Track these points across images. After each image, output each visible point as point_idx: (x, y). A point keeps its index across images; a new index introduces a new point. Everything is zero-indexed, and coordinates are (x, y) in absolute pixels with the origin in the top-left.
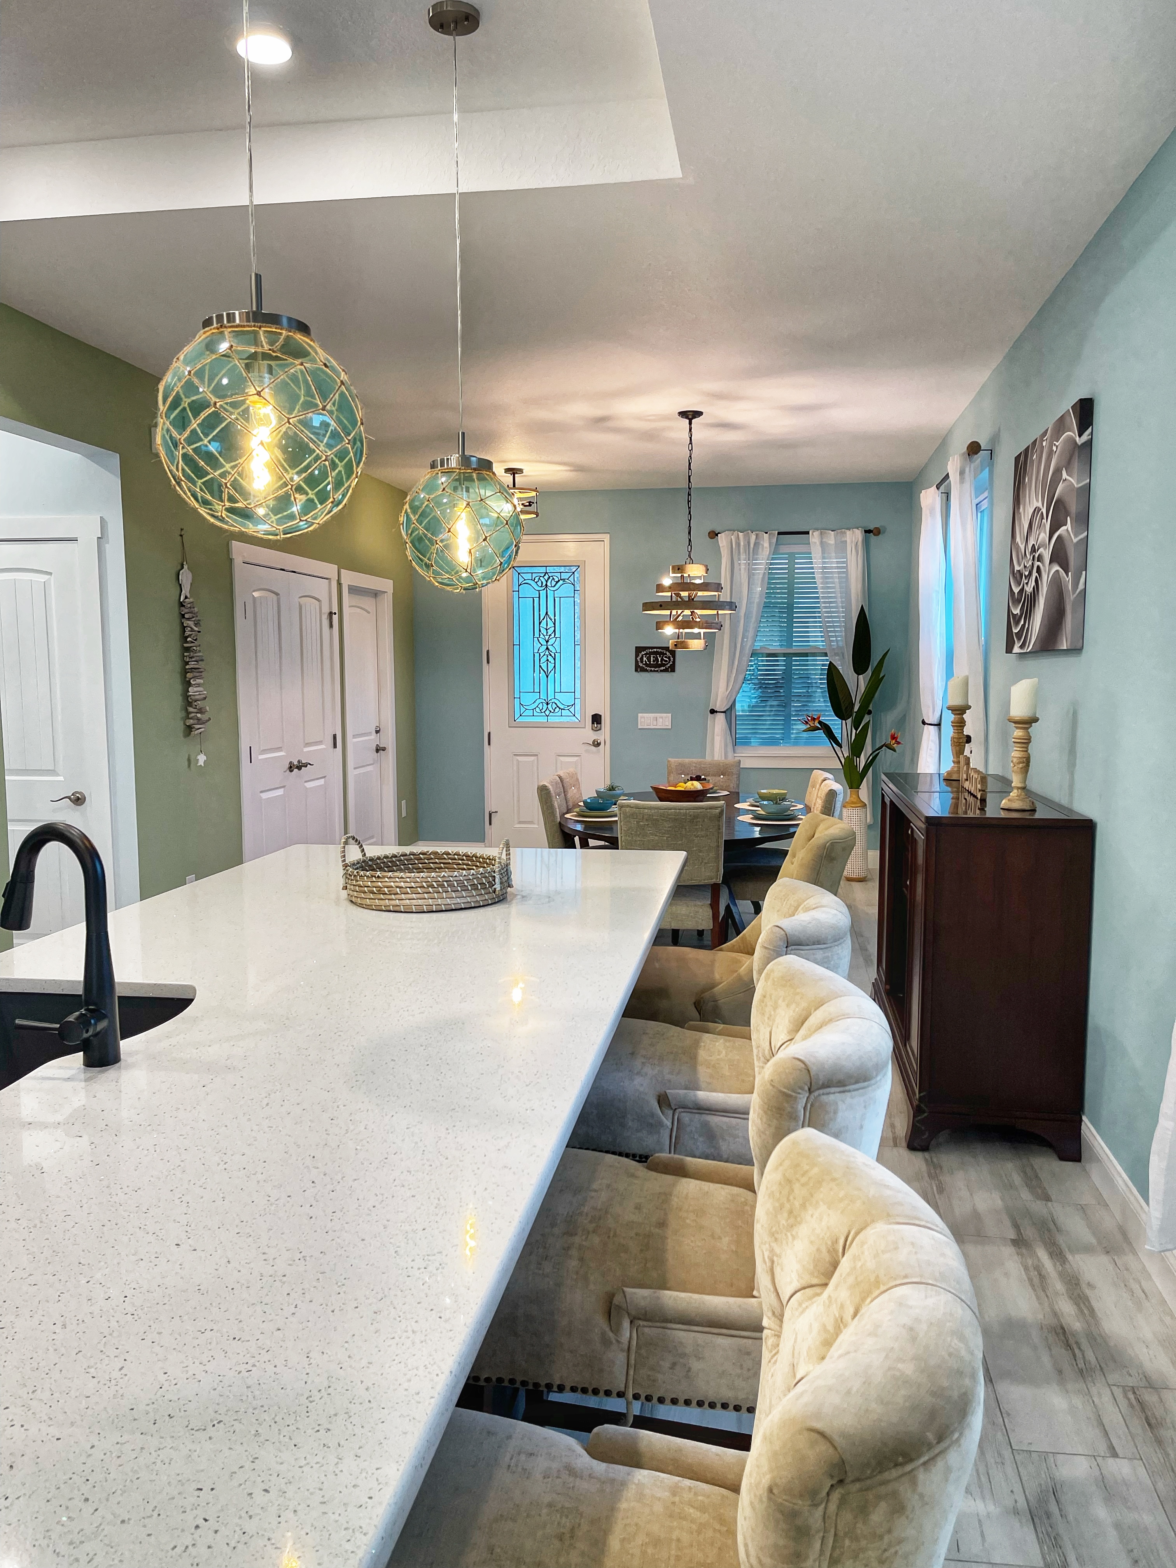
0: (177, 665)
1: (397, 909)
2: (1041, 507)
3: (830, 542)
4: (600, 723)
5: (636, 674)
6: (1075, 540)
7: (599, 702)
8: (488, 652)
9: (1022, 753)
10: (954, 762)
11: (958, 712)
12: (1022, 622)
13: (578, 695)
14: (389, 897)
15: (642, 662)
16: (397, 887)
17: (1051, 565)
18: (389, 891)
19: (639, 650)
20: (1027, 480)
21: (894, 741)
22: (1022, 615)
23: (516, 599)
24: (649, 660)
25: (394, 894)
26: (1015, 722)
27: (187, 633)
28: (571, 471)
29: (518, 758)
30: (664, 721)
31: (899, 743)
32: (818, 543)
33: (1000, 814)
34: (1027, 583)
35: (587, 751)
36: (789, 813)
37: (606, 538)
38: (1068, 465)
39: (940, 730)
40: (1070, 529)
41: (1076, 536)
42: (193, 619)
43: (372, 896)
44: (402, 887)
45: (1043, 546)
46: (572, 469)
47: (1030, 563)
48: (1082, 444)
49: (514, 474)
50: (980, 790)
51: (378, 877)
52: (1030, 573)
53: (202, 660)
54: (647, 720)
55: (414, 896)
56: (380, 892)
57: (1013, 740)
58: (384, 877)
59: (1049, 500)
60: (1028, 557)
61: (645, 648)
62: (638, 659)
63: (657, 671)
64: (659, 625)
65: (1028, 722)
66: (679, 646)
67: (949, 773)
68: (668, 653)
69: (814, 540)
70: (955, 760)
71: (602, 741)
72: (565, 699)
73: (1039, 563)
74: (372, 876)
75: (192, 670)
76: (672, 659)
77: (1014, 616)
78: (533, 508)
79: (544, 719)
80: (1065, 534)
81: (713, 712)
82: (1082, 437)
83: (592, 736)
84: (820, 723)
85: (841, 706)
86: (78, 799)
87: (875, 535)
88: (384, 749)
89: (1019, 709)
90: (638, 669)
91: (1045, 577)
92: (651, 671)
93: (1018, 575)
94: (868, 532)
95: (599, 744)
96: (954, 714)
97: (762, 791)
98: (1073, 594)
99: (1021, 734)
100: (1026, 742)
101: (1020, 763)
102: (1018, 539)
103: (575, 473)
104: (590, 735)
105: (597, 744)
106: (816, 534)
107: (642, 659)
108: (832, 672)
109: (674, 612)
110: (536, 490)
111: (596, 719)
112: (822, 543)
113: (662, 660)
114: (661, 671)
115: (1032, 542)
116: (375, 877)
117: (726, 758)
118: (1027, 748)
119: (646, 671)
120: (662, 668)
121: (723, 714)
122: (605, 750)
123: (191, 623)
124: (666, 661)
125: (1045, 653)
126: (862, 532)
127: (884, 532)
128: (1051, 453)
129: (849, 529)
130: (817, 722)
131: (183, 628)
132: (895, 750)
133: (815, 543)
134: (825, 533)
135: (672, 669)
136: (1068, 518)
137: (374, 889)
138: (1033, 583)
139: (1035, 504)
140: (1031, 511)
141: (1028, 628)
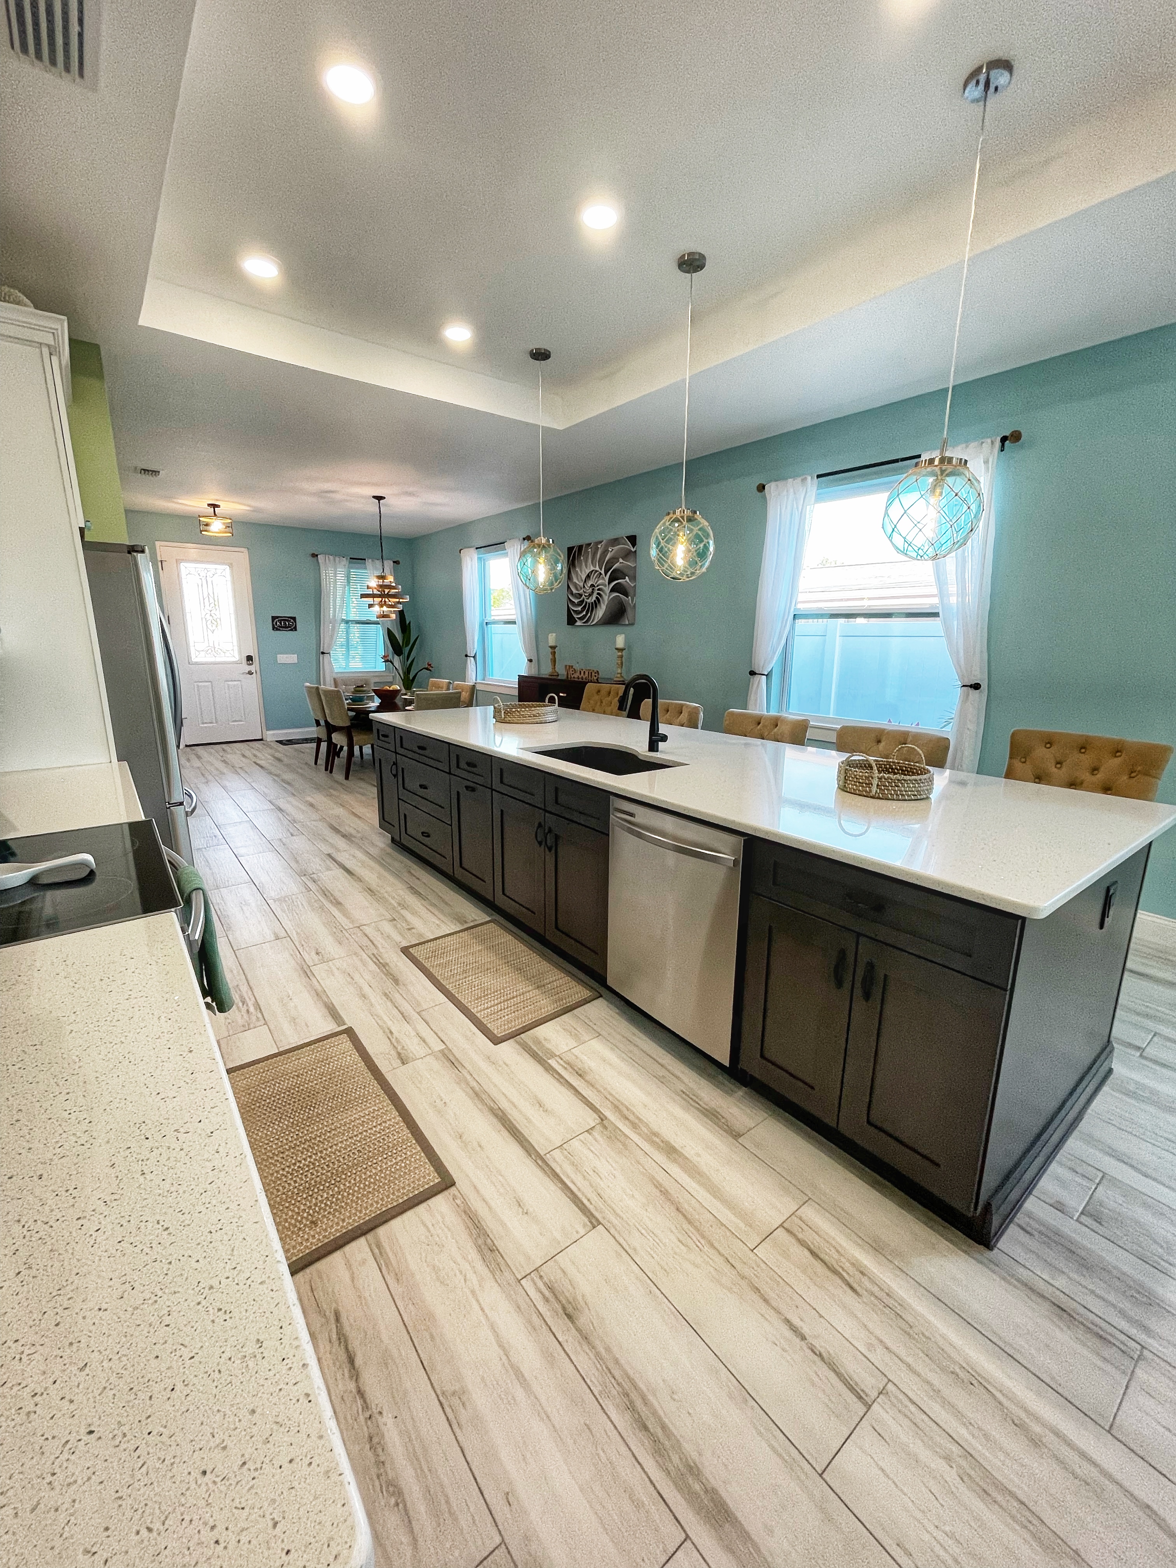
2: (598, 570)
4: (252, 661)
5: (274, 632)
6: (633, 586)
7: (251, 649)
9: (621, 661)
12: (584, 613)
13: (235, 645)
15: (276, 625)
17: (612, 593)
19: (274, 618)
20: (582, 558)
21: (429, 666)
22: (582, 611)
24: (280, 623)
26: (618, 650)
29: (198, 683)
30: (293, 658)
31: (432, 667)
32: (371, 566)
34: (587, 599)
35: (244, 677)
37: (247, 550)
38: (624, 558)
39: (475, 659)
40: (628, 581)
41: (634, 583)
45: (601, 585)
47: (590, 591)
48: (634, 551)
49: (214, 508)
52: (591, 595)
54: (282, 658)
59: (606, 569)
60: (588, 589)
61: (278, 617)
62: (274, 623)
63: (286, 630)
65: (622, 650)
68: (292, 620)
69: (368, 564)
71: (253, 671)
72: (228, 647)
73: (599, 592)
76: (294, 623)
77: (575, 611)
78: (230, 531)
79: (215, 659)
80: (624, 583)
81: (322, 654)
82: (633, 548)
83: (247, 668)
84: (388, 659)
87: (397, 564)
89: (620, 645)
90: (274, 629)
91: (605, 597)
92: (282, 630)
93: (578, 596)
94: (394, 562)
95: (252, 673)
98: (633, 604)
99: (620, 654)
100: (622, 657)
102: (576, 581)
104: (245, 668)
105: (250, 673)
106: (370, 560)
107: (276, 623)
108: (390, 633)
110: (231, 520)
111: (249, 658)
112: (373, 566)
113: (289, 624)
114: (288, 630)
115: (590, 583)
119: (279, 630)
121: (328, 655)
122: (256, 676)
124: (291, 625)
125: (606, 626)
127: (400, 563)
128: (606, 551)
132: (430, 671)
134: (374, 561)
135: (295, 629)
136: (626, 577)
138: (594, 599)
139: (592, 568)
140: (588, 571)
141: (590, 617)
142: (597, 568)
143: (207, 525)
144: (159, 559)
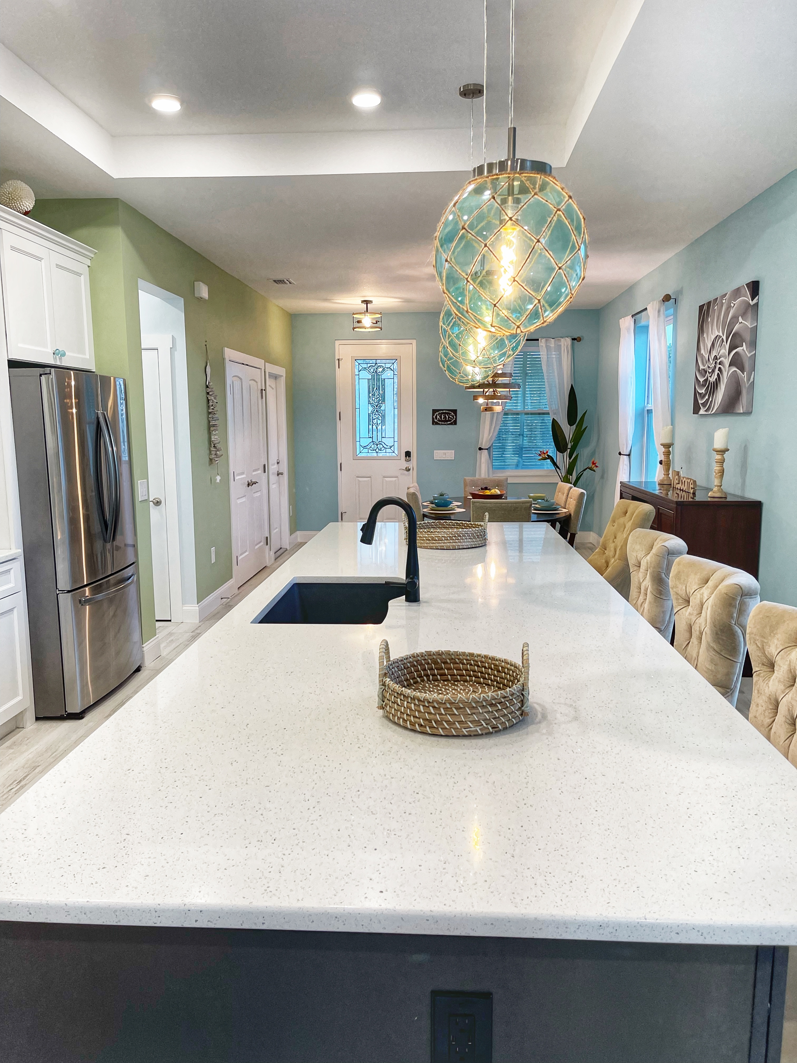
0: (205, 422)
1: (442, 548)
2: (722, 335)
3: (551, 346)
4: (410, 457)
5: (434, 426)
6: (749, 355)
7: (410, 444)
8: (340, 413)
9: (720, 468)
10: (664, 474)
11: (667, 447)
12: (707, 397)
13: (396, 439)
14: (438, 542)
15: (436, 419)
16: (442, 537)
17: (731, 367)
18: (438, 539)
19: (434, 411)
20: (709, 320)
21: (594, 465)
22: (706, 394)
23: (357, 381)
24: (441, 417)
25: (441, 540)
26: (716, 451)
27: (211, 404)
28: (402, 302)
29: (359, 478)
30: (449, 454)
31: (597, 467)
32: (544, 346)
33: (708, 499)
34: (710, 377)
35: (401, 474)
36: (554, 506)
37: (414, 342)
38: (744, 315)
39: (629, 458)
40: (745, 349)
41: (750, 352)
42: (213, 395)
43: (428, 542)
44: (445, 537)
45: (723, 357)
46: (403, 301)
47: (713, 365)
48: (754, 305)
49: (367, 304)
50: (692, 488)
51: (432, 532)
52: (713, 371)
53: (218, 420)
54: (439, 454)
55: (451, 541)
56: (433, 540)
57: (716, 461)
58: (435, 532)
59: (728, 333)
60: (712, 362)
61: (438, 410)
62: (434, 417)
63: (446, 424)
64: (475, 398)
65: (723, 452)
66: (487, 410)
67: (662, 481)
68: (452, 413)
69: (542, 344)
70: (665, 473)
71: (411, 467)
72: (389, 442)
73: (720, 366)
74: (428, 532)
75: (214, 426)
76: (455, 417)
77: (700, 394)
78: (379, 324)
79: (375, 455)
80: (741, 352)
81: (480, 449)
82: (753, 301)
83: (405, 465)
84: (548, 455)
85: (560, 445)
86: (158, 502)
87: (578, 341)
88: (282, 474)
89: (719, 443)
90: (434, 423)
91: (725, 374)
92: (442, 424)
93: (703, 372)
94: (574, 339)
95: (409, 470)
96: (665, 448)
97: (531, 495)
98: (748, 383)
99: (720, 457)
100: (722, 462)
101: (718, 473)
102: (702, 352)
103: (403, 303)
104: (403, 464)
106: (543, 340)
107: (436, 417)
108: (555, 425)
109: (486, 390)
110: (381, 314)
111: (408, 454)
112: (547, 346)
113: (449, 417)
114: (448, 424)
115: (714, 354)
116: (430, 532)
117: (488, 476)
118: (723, 464)
119: (439, 424)
120: (449, 423)
121: (486, 450)
122: (414, 473)
123: (212, 398)
124: (451, 418)
125: (726, 414)
126: (570, 340)
127: (583, 339)
128: (729, 307)
129: (563, 338)
130: (546, 455)
131: (208, 400)
132: (594, 471)
133: (542, 346)
134: (548, 340)
135: (455, 423)
136: (744, 343)
137: (430, 538)
138: (716, 376)
139: (717, 333)
140: (713, 337)
141: (712, 401)
142: (721, 334)
143: (359, 322)
144: (337, 357)
